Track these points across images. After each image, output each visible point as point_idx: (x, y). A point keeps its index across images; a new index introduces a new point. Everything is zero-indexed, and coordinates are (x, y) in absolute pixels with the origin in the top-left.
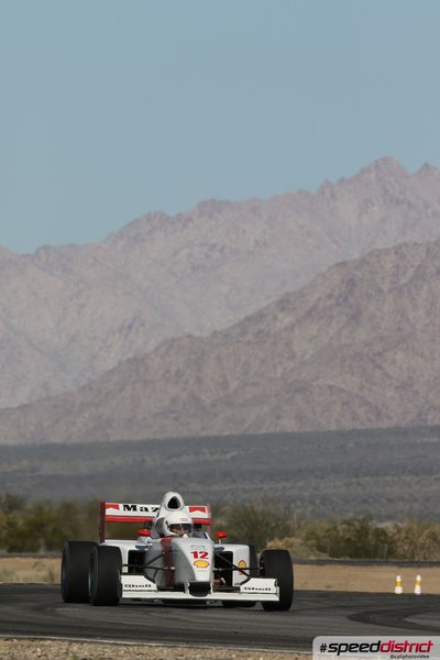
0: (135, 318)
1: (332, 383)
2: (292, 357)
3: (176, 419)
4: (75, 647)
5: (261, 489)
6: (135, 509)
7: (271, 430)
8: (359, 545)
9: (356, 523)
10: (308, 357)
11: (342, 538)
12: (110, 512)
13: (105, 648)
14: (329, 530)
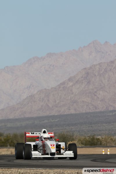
0: (31, 85)
1: (83, 100)
2: (73, 93)
3: (42, 111)
4: (19, 170)
5: (66, 129)
6: (34, 134)
7: (68, 113)
8: (92, 142)
9: (91, 137)
10: (77, 93)
11: (88, 140)
12: (27, 135)
13: (28, 170)
14: (84, 139)
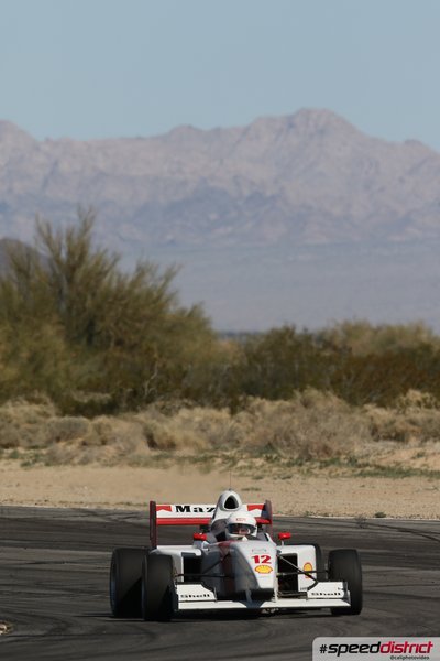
12: (161, 514)
